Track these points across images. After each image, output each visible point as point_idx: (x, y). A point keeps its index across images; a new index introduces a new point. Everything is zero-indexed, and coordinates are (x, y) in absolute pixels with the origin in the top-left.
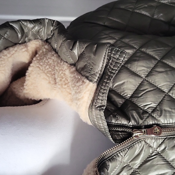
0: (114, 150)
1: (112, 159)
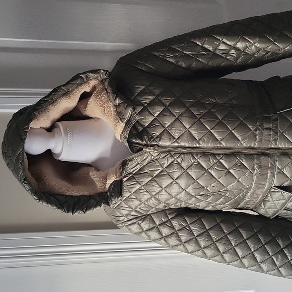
0: (132, 156)
1: (131, 160)
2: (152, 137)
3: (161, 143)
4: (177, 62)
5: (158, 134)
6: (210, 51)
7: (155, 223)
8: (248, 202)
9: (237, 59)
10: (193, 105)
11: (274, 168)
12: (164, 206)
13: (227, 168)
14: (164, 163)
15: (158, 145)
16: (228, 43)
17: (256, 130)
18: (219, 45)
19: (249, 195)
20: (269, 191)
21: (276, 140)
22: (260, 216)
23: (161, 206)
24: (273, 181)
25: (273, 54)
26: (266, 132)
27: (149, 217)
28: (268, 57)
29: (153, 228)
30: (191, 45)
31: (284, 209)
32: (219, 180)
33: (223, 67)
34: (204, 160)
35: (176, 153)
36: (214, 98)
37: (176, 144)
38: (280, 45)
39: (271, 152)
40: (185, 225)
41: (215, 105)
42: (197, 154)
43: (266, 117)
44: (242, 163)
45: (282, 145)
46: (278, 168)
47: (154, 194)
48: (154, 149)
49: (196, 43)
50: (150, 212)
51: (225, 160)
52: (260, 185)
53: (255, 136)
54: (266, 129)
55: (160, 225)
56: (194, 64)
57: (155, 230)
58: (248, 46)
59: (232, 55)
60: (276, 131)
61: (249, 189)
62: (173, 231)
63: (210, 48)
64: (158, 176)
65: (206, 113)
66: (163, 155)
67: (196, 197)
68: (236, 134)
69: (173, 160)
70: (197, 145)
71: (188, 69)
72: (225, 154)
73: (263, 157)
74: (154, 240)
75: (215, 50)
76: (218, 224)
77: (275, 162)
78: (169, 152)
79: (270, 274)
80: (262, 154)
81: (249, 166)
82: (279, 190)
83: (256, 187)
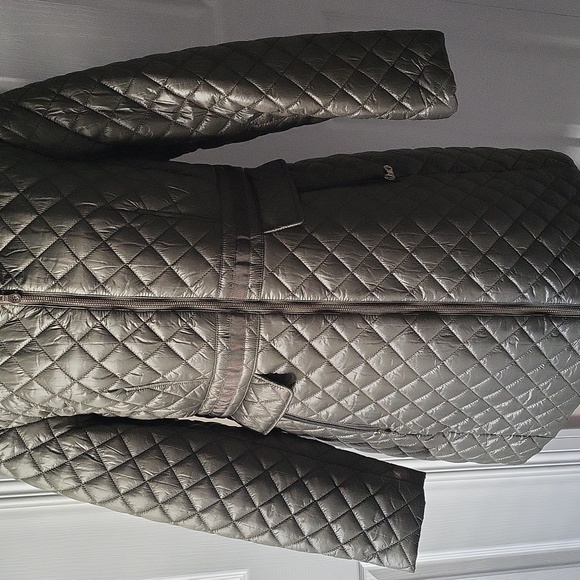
2: (9, 276)
3: (26, 288)
4: (73, 125)
5: (21, 268)
6: (141, 106)
7: (25, 446)
8: (213, 403)
9: (197, 123)
10: (94, 214)
11: (256, 338)
12: (41, 413)
13: (163, 338)
14: (34, 328)
15: (20, 293)
16: (176, 91)
17: (220, 266)
18: (158, 96)
19: (213, 391)
20: (250, 384)
21: (259, 287)
22: (245, 430)
23: (36, 413)
24: (255, 364)
25: (270, 116)
26: (239, 270)
27: (12, 434)
28: (262, 122)
29: (20, 456)
30: (102, 92)
31: (284, 416)
32: (147, 362)
33: (168, 138)
34: (113, 322)
35: (58, 308)
36: (139, 200)
37: (58, 290)
38: (278, 101)
39: (250, 309)
40: (86, 448)
41: (139, 215)
42: (100, 311)
43: (240, 240)
44: (191, 330)
45: (272, 295)
46: (264, 339)
47: (16, 388)
48: (13, 300)
49: (112, 90)
50: (14, 425)
51: (158, 324)
52: (230, 371)
53: (218, 277)
54: (239, 263)
55: (36, 449)
56: (109, 131)
57: (25, 460)
58: (217, 99)
59: (187, 115)
60: (259, 268)
61: (211, 380)
62: (62, 461)
63: (142, 100)
64: (21, 353)
65: (120, 229)
66: (30, 313)
67: (101, 395)
68: (180, 273)
69: (51, 321)
70: (101, 293)
71: (96, 139)
72: (157, 312)
73: (233, 318)
74: (26, 480)
75: (152, 104)
76: (156, 447)
77: (258, 328)
78: (42, 307)
79: (256, 542)
80: (233, 311)
81: (207, 335)
82: (267, 381)
83: (224, 375)
